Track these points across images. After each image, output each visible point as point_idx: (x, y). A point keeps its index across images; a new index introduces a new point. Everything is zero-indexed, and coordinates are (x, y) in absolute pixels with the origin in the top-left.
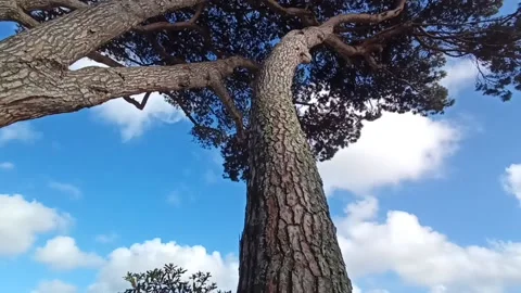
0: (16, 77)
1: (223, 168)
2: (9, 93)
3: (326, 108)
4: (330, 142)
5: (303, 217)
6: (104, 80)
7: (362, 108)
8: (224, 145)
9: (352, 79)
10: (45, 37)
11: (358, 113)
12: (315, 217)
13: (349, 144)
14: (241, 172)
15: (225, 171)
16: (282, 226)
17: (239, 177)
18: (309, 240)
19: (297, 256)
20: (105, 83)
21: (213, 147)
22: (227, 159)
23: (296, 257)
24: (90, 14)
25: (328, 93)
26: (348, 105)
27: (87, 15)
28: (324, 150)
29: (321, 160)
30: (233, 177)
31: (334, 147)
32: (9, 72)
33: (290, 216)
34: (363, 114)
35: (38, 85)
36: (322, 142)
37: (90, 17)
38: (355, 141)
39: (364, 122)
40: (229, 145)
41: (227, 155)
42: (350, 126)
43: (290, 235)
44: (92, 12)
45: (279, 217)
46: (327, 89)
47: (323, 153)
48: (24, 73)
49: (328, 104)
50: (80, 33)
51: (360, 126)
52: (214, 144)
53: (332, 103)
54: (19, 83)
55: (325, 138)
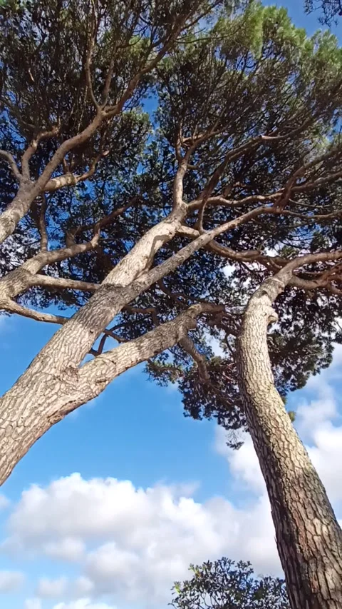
0: (53, 392)
1: (183, 405)
2: (50, 407)
3: (290, 333)
4: (298, 368)
5: (321, 529)
6: (104, 372)
7: (330, 329)
8: (181, 379)
9: (314, 300)
10: (63, 349)
11: (326, 335)
12: (329, 527)
13: (322, 370)
14: (202, 407)
15: (185, 408)
16: (309, 537)
17: (201, 414)
18: (329, 547)
19: (325, 560)
20: (105, 374)
21: (170, 383)
22: (186, 394)
23: (325, 562)
24: (88, 316)
25: (290, 317)
26: (314, 327)
27: (86, 319)
28: (293, 377)
29: (293, 390)
30: (195, 414)
31: (305, 374)
32: (49, 390)
33: (313, 528)
34: (333, 336)
35: (66, 393)
36: (290, 368)
37: (89, 319)
38: (327, 366)
39: (334, 344)
40: (185, 380)
41: (186, 390)
42: (319, 350)
43: (317, 544)
44: (90, 314)
45: (306, 529)
46: (288, 313)
47: (293, 381)
48: (57, 387)
49: (292, 328)
50: (83, 337)
51: (330, 349)
52: (171, 379)
53: (296, 327)
54: (55, 397)
55: (293, 364)
